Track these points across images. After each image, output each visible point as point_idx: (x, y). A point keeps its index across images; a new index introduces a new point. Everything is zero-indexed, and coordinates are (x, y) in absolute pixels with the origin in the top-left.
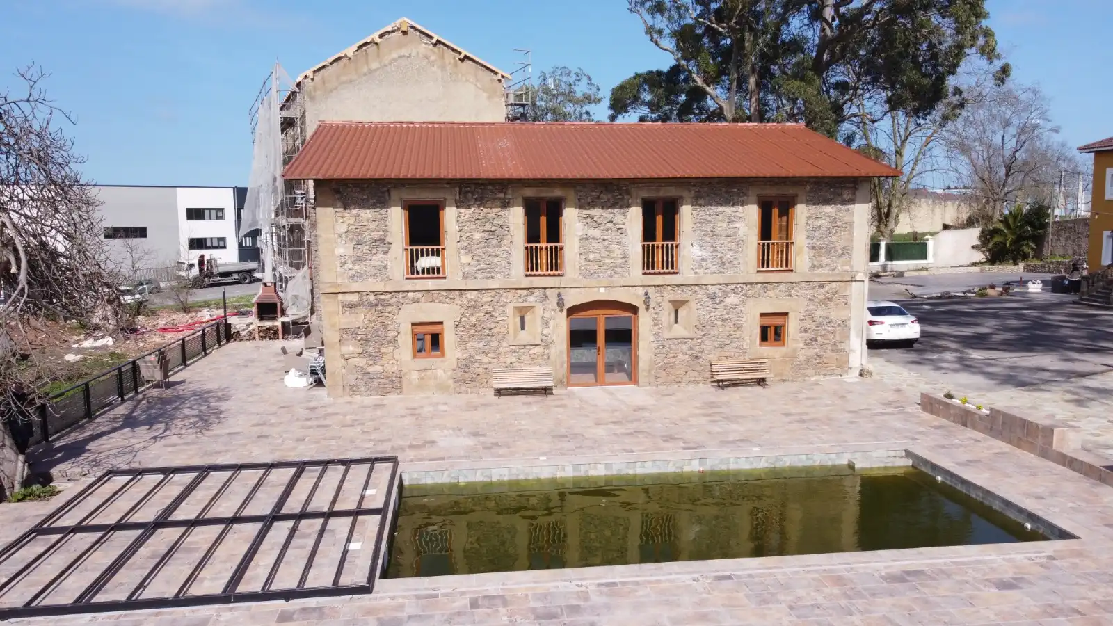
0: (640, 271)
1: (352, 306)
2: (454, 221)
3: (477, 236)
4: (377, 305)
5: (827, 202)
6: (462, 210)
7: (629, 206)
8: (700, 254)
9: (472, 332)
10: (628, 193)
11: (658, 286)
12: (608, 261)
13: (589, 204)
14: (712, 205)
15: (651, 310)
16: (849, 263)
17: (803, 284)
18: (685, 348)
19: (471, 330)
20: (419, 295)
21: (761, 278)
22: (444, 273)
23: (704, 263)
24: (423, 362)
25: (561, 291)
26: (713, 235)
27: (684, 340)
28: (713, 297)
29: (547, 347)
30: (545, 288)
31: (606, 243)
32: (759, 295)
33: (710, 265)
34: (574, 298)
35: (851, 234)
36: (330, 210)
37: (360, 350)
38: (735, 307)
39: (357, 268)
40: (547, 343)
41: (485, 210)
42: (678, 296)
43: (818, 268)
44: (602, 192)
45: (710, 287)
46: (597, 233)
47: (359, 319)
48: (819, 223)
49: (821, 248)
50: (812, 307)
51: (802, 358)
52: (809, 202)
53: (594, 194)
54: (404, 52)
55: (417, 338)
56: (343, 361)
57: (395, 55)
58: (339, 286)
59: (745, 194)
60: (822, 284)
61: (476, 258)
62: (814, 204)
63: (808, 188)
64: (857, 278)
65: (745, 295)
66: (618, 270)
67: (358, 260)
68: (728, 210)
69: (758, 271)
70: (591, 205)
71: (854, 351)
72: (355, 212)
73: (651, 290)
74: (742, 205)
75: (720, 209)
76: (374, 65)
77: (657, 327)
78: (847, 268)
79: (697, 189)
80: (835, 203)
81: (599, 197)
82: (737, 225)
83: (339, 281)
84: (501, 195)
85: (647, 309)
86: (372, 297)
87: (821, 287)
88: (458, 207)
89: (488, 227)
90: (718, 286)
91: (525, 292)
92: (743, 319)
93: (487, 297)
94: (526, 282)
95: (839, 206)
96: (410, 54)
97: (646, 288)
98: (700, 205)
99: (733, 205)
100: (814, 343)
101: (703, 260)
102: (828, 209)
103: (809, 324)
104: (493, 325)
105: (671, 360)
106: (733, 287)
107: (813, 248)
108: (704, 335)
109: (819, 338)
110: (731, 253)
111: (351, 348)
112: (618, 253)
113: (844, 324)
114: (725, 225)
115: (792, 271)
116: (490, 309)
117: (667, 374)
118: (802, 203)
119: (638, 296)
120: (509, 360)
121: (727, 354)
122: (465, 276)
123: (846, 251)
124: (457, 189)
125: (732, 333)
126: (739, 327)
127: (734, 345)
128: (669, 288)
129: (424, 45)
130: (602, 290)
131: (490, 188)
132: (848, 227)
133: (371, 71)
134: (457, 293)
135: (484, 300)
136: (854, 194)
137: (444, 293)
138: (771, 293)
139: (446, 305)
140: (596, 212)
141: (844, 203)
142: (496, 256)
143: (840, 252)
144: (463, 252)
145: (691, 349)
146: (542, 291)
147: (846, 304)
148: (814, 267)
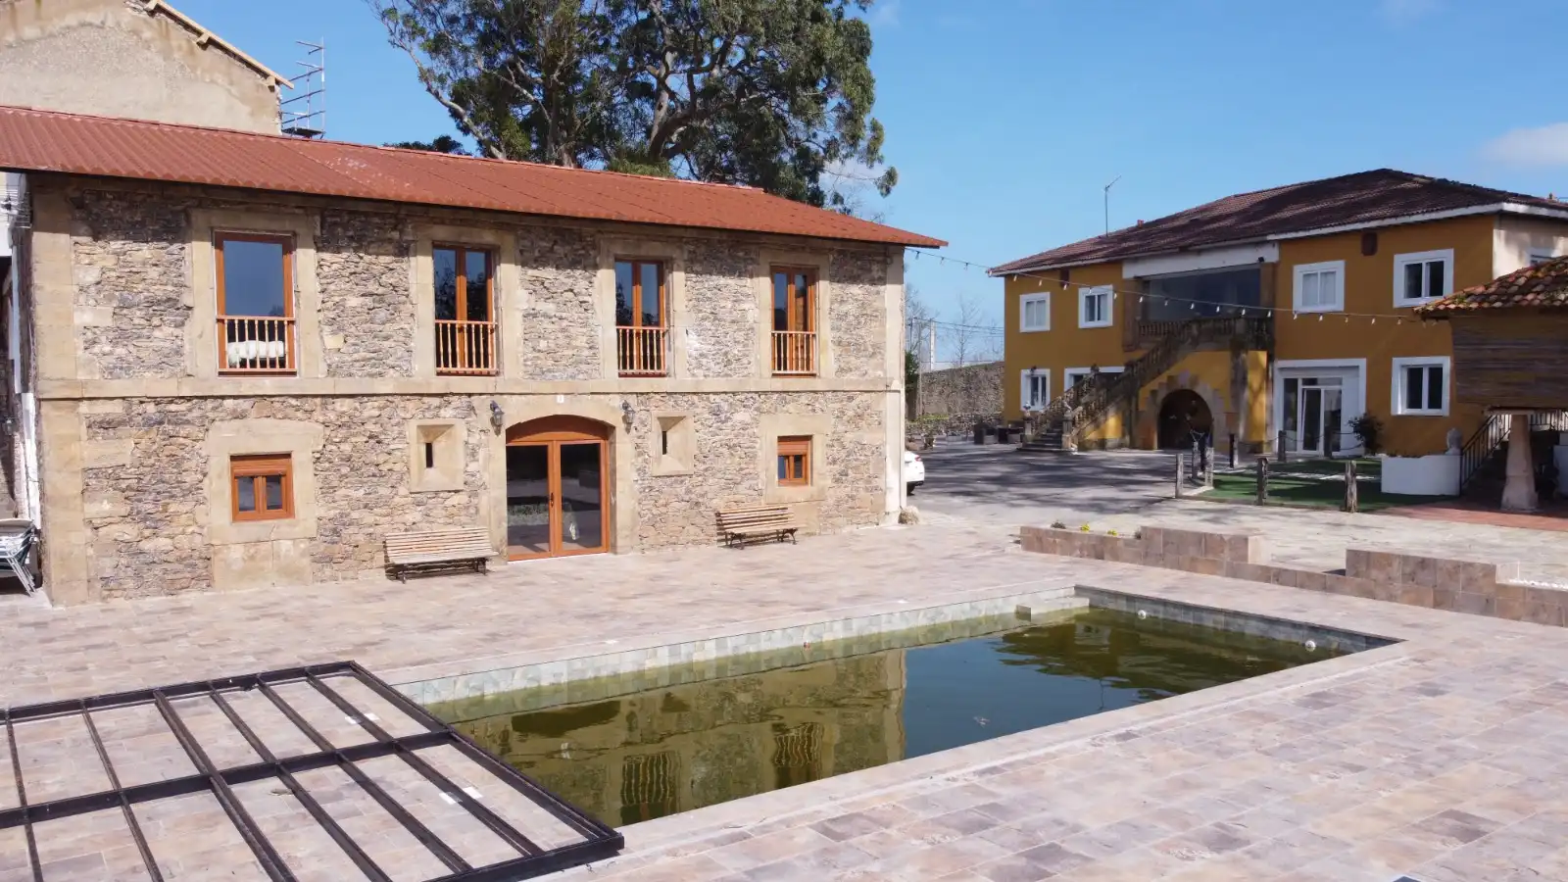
0: (616, 371)
1: (107, 425)
2: (311, 275)
3: (353, 302)
4: (161, 423)
5: (854, 279)
6: (326, 256)
7: (596, 267)
8: (697, 345)
9: (345, 470)
10: (595, 246)
11: (642, 394)
12: (570, 352)
13: (536, 261)
14: (711, 274)
15: (633, 431)
16: (881, 366)
17: (829, 395)
18: (681, 490)
19: (334, 467)
20: (244, 404)
21: (779, 384)
22: (292, 365)
23: (704, 361)
24: (253, 529)
25: (496, 398)
26: (715, 319)
27: (679, 477)
28: (716, 413)
29: (474, 494)
30: (470, 395)
31: (565, 323)
32: (776, 410)
33: (712, 364)
34: (517, 412)
35: (883, 325)
36: (63, 239)
37: (124, 509)
38: (745, 427)
39: (120, 351)
40: (473, 489)
41: (367, 258)
42: (669, 410)
43: (846, 372)
44: (555, 243)
45: (712, 397)
46: (549, 307)
47: (123, 450)
48: (845, 308)
49: (849, 344)
50: (841, 428)
51: (831, 501)
52: (834, 279)
53: (544, 244)
54: (91, 17)
55: (243, 482)
56: (89, 532)
57: (71, 20)
58: (83, 385)
59: (754, 261)
60: (850, 394)
61: (351, 340)
62: (838, 282)
63: (831, 258)
64: (893, 388)
65: (757, 409)
66: (584, 367)
67: (121, 336)
68: (731, 282)
69: (774, 375)
70: (539, 261)
71: (891, 489)
72: (116, 245)
73: (632, 400)
74: (751, 277)
75: (722, 281)
76: (30, 32)
77: (640, 459)
78: (880, 373)
79: (692, 248)
80: (862, 282)
81: (551, 250)
82: (745, 306)
83: (82, 376)
84: (396, 235)
85: (628, 430)
86: (151, 408)
87: (850, 399)
88: (318, 250)
89: (372, 287)
90: (723, 396)
91: (436, 401)
92: (757, 446)
93: (371, 409)
94: (440, 384)
95: (867, 286)
96: (103, 23)
97: (625, 397)
98: (697, 273)
99: (739, 276)
100: (844, 478)
101: (701, 355)
102: (856, 290)
103: (836, 452)
104: (382, 458)
105: (664, 510)
106: (743, 397)
107: (839, 343)
108: (706, 470)
109: (850, 472)
110: (740, 347)
111: (106, 506)
112: (581, 341)
113: (878, 451)
114: (730, 305)
115: (814, 375)
116: (376, 429)
117: (657, 530)
118: (824, 279)
119: (613, 409)
120: (410, 518)
121: (738, 497)
122: (332, 372)
123: (877, 350)
124: (318, 218)
125: (743, 466)
126: (751, 457)
127: (746, 484)
128: (658, 397)
129: (129, 10)
130: (561, 399)
131: (376, 220)
132: (878, 315)
133: (23, 42)
134: (318, 400)
135: (366, 414)
136: (884, 271)
137: (293, 402)
138: (791, 407)
139: (294, 423)
140: (548, 273)
141: (873, 282)
142: (387, 338)
143: (871, 350)
144: (327, 329)
145: (688, 491)
146: (464, 399)
147: (880, 424)
148: (841, 370)
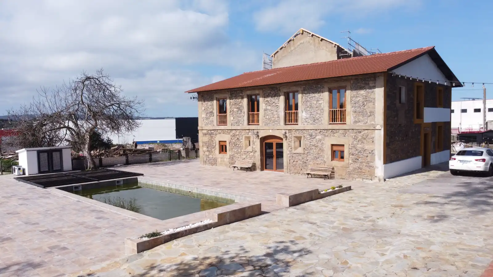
0: (283, 123)
1: (205, 134)
2: (229, 105)
3: (235, 110)
4: (211, 134)
5: (361, 88)
6: (231, 101)
7: (280, 96)
8: (305, 115)
9: (234, 145)
10: (280, 90)
11: (290, 130)
12: (273, 119)
13: (267, 96)
14: (310, 93)
15: (288, 140)
16: (374, 120)
17: (350, 131)
18: (300, 158)
20: (221, 131)
21: (331, 127)
22: (227, 123)
23: (307, 120)
24: (222, 155)
25: (258, 131)
26: (311, 107)
27: (299, 154)
28: (311, 136)
29: (254, 153)
30: (254, 130)
31: (273, 111)
32: (330, 135)
33: (310, 121)
34: (262, 134)
35: (374, 104)
36: (201, 102)
37: (207, 149)
38: (320, 140)
39: (207, 121)
41: (237, 100)
42: (298, 134)
43: (358, 122)
44: (271, 91)
45: (310, 131)
46: (269, 108)
47: (207, 139)
48: (358, 99)
49: (360, 112)
50: (355, 142)
51: (351, 168)
52: (352, 89)
53: (269, 92)
55: (220, 146)
56: (204, 153)
59: (323, 87)
60: (360, 130)
61: (235, 118)
62: (355, 90)
63: (352, 82)
64: (377, 128)
65: (324, 135)
66: (276, 123)
67: (207, 119)
68: (317, 95)
69: (330, 124)
70: (268, 96)
71: (378, 168)
72: (206, 102)
73: (287, 132)
74: (322, 92)
75: (313, 95)
77: (290, 148)
78: (373, 122)
79: (304, 86)
80: (365, 89)
82: (320, 102)
84: (241, 94)
85: (286, 140)
86: (210, 132)
87: (360, 132)
88: (230, 100)
89: (238, 107)
90: (313, 130)
91: (248, 131)
92: (324, 147)
94: (248, 127)
95: (368, 90)
97: (286, 131)
98: (305, 94)
99: (319, 93)
100: (357, 161)
101: (307, 118)
102: (362, 92)
103: (353, 151)
104: (239, 143)
105: (296, 163)
106: (319, 131)
107: (355, 112)
108: (308, 153)
109: (359, 159)
110: (318, 115)
112: (276, 116)
113: (372, 152)
114: (315, 102)
115: (346, 124)
116: (238, 137)
117: (294, 169)
118: (348, 90)
119: (283, 134)
120: (243, 157)
121: (317, 162)
122: (232, 125)
123: (372, 113)
124: (230, 93)
125: (319, 153)
126: (322, 150)
127: (320, 159)
128: (294, 131)
130: (271, 131)
131: (238, 92)
132: (373, 101)
134: (230, 131)
135: (237, 133)
136: (375, 83)
137: (227, 131)
138: (335, 135)
139: (227, 135)
140: (269, 99)
141: (370, 88)
142: (240, 117)
143: (369, 114)
144: (231, 116)
145: (303, 159)
146: (253, 131)
147: (373, 142)
148: (356, 122)
